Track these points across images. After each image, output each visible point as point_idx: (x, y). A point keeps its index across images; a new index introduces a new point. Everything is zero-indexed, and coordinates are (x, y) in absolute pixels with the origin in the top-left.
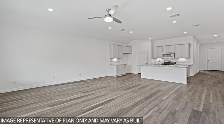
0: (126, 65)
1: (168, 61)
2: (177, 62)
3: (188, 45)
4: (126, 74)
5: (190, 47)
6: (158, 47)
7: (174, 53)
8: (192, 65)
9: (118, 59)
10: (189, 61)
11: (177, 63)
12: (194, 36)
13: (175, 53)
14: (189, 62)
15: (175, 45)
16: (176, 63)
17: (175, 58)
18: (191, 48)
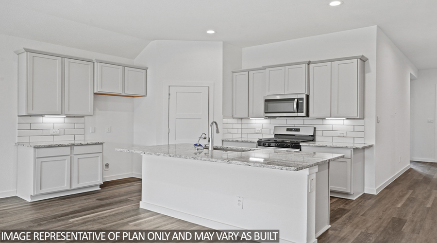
0: (102, 144)
1: (288, 130)
2: (317, 133)
3: (355, 64)
4: (101, 186)
5: (363, 71)
6: (251, 73)
7: (304, 97)
8: (371, 146)
9: (68, 116)
10: (362, 128)
11: (319, 140)
12: (378, 27)
13: (308, 96)
14: (361, 135)
15: (309, 63)
16: (317, 138)
17: (307, 115)
18: (367, 75)
